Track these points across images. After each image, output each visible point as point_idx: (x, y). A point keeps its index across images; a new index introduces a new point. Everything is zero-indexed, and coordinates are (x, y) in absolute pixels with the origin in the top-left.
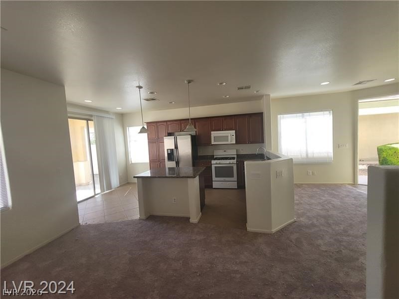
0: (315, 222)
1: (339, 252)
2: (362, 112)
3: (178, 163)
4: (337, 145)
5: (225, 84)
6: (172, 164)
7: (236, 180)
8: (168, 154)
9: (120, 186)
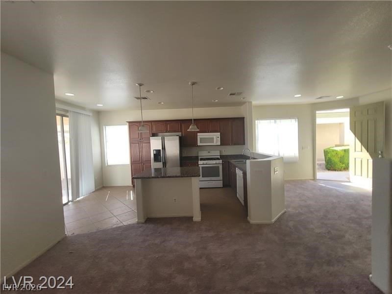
0: (301, 211)
1: (329, 232)
2: (319, 121)
3: (165, 164)
4: (301, 148)
5: (222, 88)
6: (159, 165)
7: (222, 179)
8: (154, 155)
9: (96, 190)
